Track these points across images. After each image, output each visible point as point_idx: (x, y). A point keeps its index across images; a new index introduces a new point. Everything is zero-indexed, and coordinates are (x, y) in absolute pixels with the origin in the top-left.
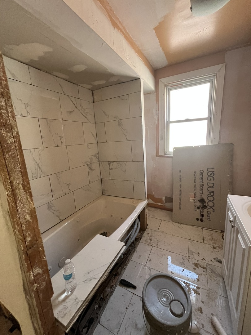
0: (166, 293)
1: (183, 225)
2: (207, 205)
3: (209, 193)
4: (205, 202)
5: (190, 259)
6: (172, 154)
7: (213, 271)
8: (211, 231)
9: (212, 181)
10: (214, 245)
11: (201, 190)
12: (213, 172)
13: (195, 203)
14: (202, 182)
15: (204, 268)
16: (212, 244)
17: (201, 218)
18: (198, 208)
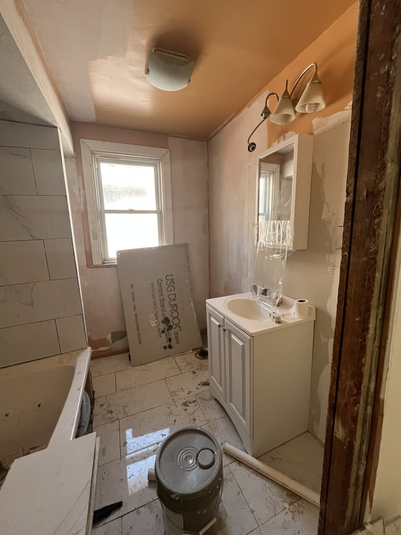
0: (186, 454)
1: (149, 364)
2: (172, 324)
3: (172, 308)
4: (169, 321)
5: (176, 402)
6: (116, 261)
7: (203, 399)
8: (183, 356)
9: (173, 292)
10: (192, 369)
11: (163, 306)
12: (172, 281)
13: (159, 327)
14: (162, 296)
15: (194, 402)
16: (190, 370)
17: (168, 344)
18: (163, 332)
